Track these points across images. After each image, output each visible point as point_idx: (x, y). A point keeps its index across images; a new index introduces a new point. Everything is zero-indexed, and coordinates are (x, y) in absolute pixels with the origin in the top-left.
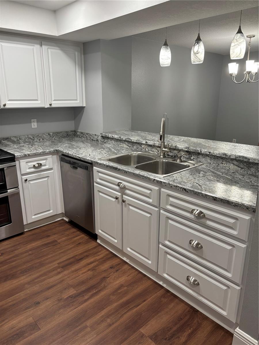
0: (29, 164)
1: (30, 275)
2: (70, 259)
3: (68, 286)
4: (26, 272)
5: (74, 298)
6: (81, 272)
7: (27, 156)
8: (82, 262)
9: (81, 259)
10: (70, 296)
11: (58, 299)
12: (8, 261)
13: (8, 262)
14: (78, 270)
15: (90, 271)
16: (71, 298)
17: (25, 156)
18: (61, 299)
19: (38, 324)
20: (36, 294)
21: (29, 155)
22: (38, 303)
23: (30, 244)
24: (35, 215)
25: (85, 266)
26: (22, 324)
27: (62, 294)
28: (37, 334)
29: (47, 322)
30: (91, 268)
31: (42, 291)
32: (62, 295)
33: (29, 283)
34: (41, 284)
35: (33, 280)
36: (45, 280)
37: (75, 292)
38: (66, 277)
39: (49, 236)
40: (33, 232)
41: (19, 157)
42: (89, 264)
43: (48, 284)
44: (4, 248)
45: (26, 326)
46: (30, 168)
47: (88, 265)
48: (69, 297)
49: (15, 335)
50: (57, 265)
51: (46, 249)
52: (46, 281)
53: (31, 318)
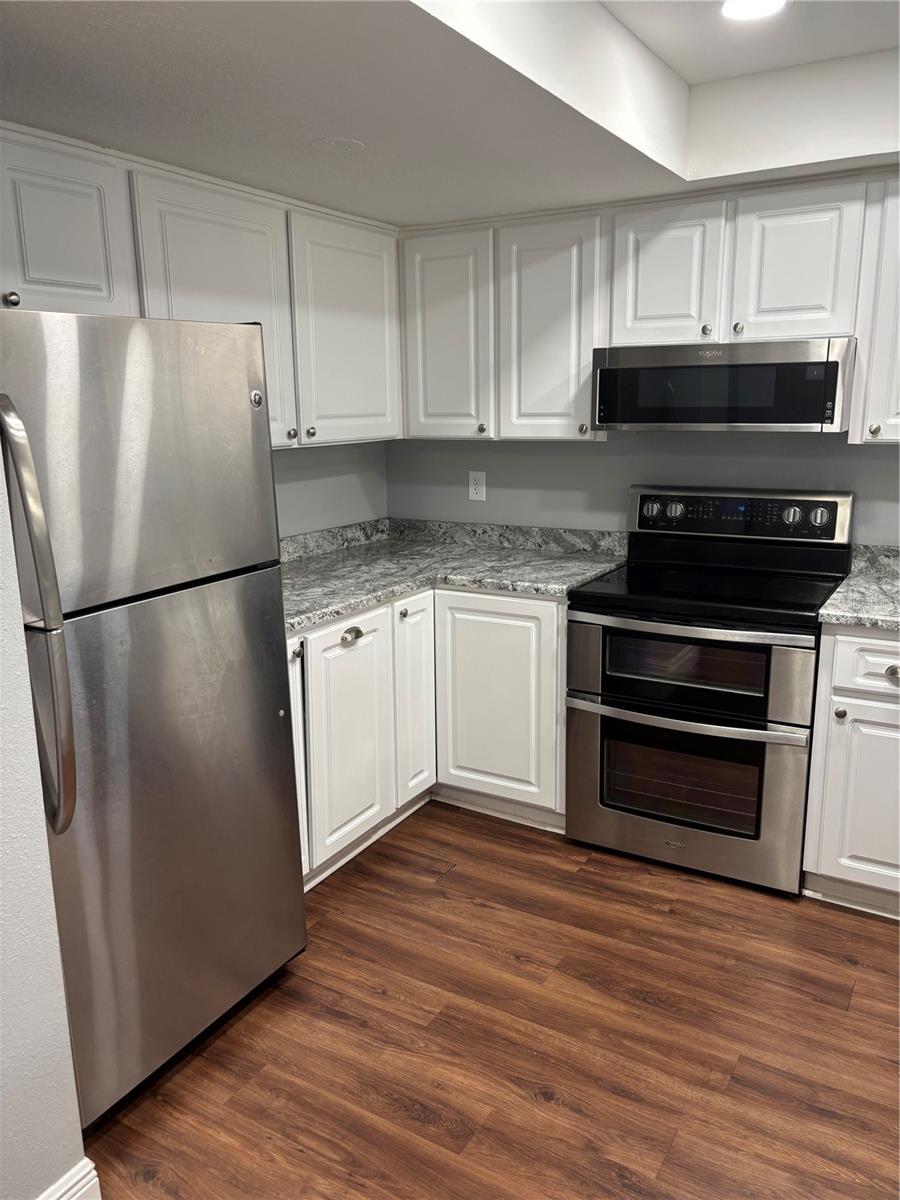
0: (871, 658)
1: (638, 1017)
2: (797, 1079)
3: (662, 1139)
4: (644, 1000)
5: (624, 1185)
6: (760, 1149)
7: (868, 625)
8: (815, 1126)
9: (826, 1114)
10: (626, 1168)
11: (591, 1141)
12: (655, 939)
13: (651, 942)
14: (763, 1132)
15: (787, 1175)
16: (621, 1176)
17: (858, 626)
18: (595, 1150)
19: (477, 1137)
20: (579, 1071)
21: (875, 624)
22: (548, 1096)
23: (767, 941)
24: (854, 857)
25: (801, 1145)
26: (459, 1100)
27: (618, 1139)
28: (444, 1154)
29: (493, 1156)
30: (812, 1171)
31: (596, 1080)
32: (616, 1142)
33: (606, 1031)
34: (621, 1062)
35: (625, 1035)
36: (642, 1063)
37: (653, 1175)
38: (700, 1114)
39: (855, 963)
40: (830, 916)
41: (834, 621)
42: (823, 1156)
43: (635, 1078)
44: (696, 901)
45: (459, 1112)
46: (869, 675)
47: (818, 1154)
48: (621, 1168)
49: (421, 1104)
50: (732, 1058)
51: (782, 989)
52: (640, 1068)
53: (487, 1110)
